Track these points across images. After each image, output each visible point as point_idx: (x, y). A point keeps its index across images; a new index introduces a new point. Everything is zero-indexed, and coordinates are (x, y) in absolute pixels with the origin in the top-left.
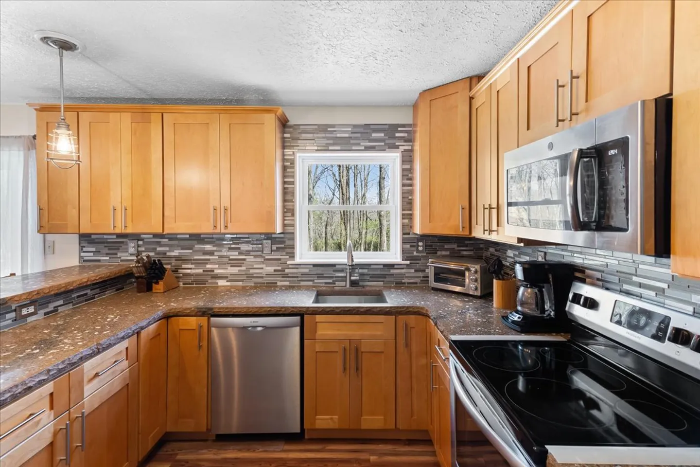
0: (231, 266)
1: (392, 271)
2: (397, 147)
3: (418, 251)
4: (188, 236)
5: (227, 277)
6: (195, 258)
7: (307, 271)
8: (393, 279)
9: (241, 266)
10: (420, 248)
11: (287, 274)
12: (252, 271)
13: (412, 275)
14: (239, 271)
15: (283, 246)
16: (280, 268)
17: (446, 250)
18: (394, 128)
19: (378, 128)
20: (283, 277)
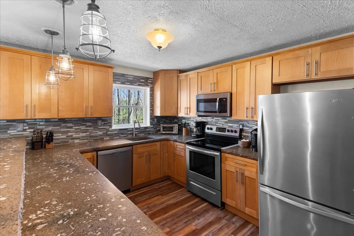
0: (82, 133)
1: (147, 130)
2: (149, 86)
3: (155, 122)
4: (57, 120)
5: (79, 138)
6: (62, 130)
7: (116, 132)
8: (147, 133)
9: (87, 133)
10: (155, 121)
11: (108, 134)
12: (92, 134)
13: (153, 130)
14: (86, 135)
15: (107, 122)
16: (105, 132)
17: (163, 121)
18: (147, 78)
19: (143, 78)
20: (106, 136)
